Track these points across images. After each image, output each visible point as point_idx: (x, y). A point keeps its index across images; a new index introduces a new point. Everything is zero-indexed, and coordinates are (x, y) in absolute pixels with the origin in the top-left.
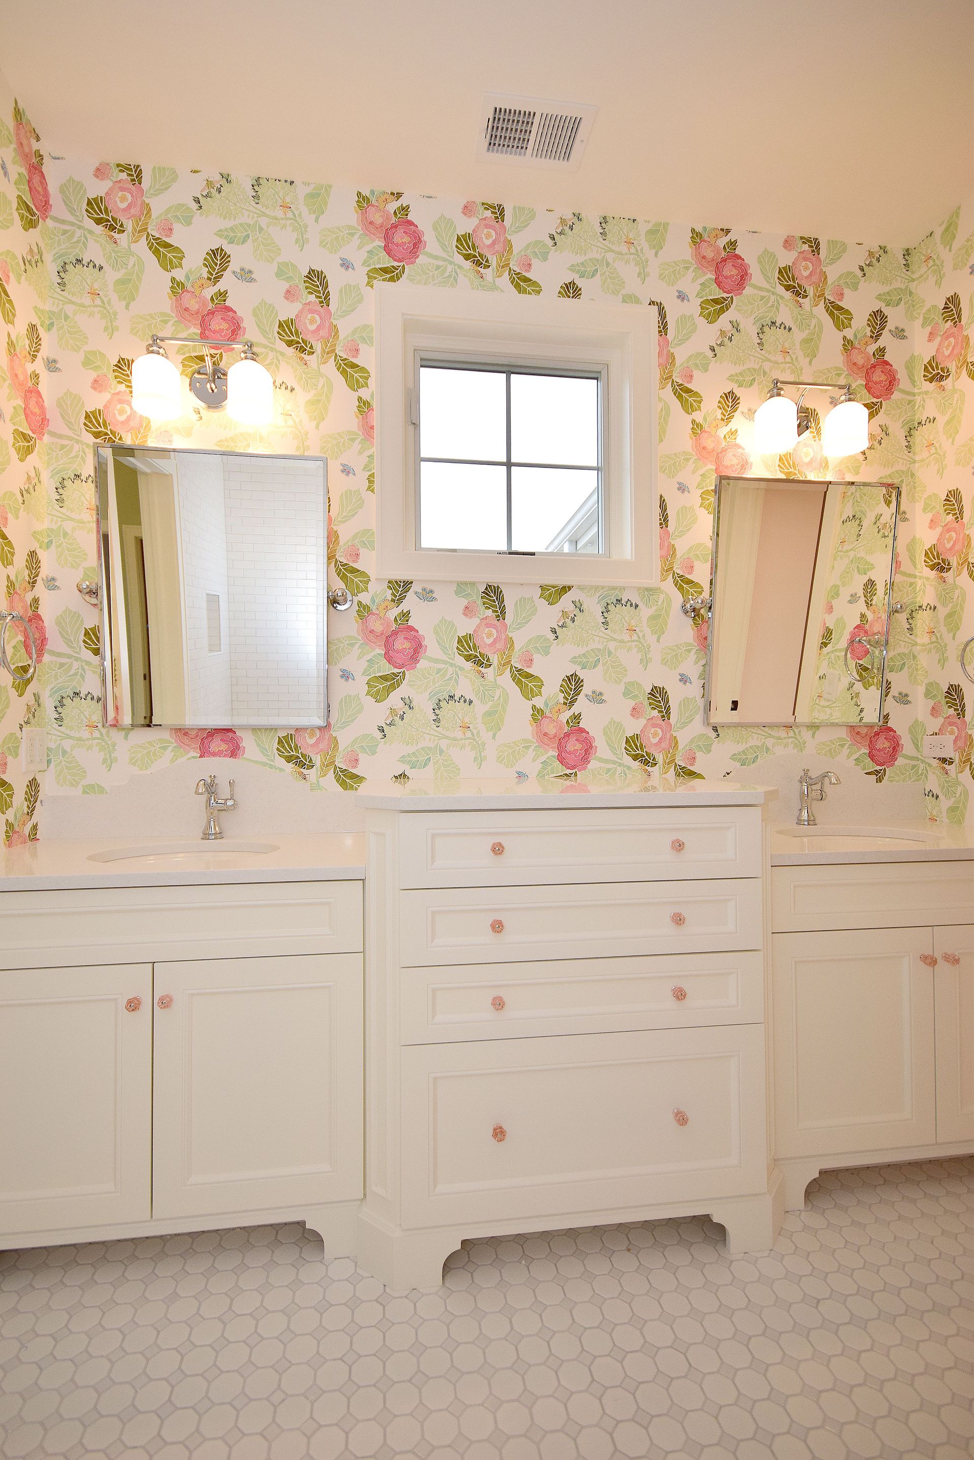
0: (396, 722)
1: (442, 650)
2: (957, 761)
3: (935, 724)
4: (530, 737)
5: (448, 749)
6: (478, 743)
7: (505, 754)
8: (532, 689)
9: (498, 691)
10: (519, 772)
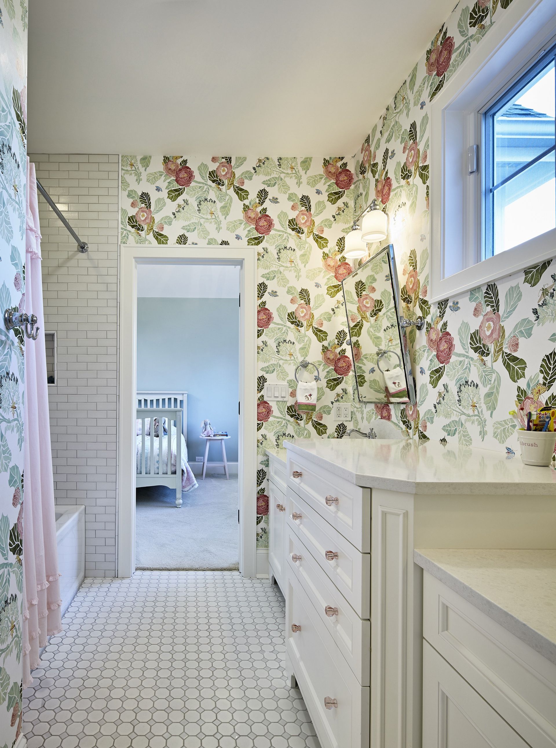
0: (441, 402)
1: (463, 345)
5: (465, 423)
6: (482, 420)
7: (499, 430)
8: (517, 372)
9: (494, 376)
10: (508, 449)
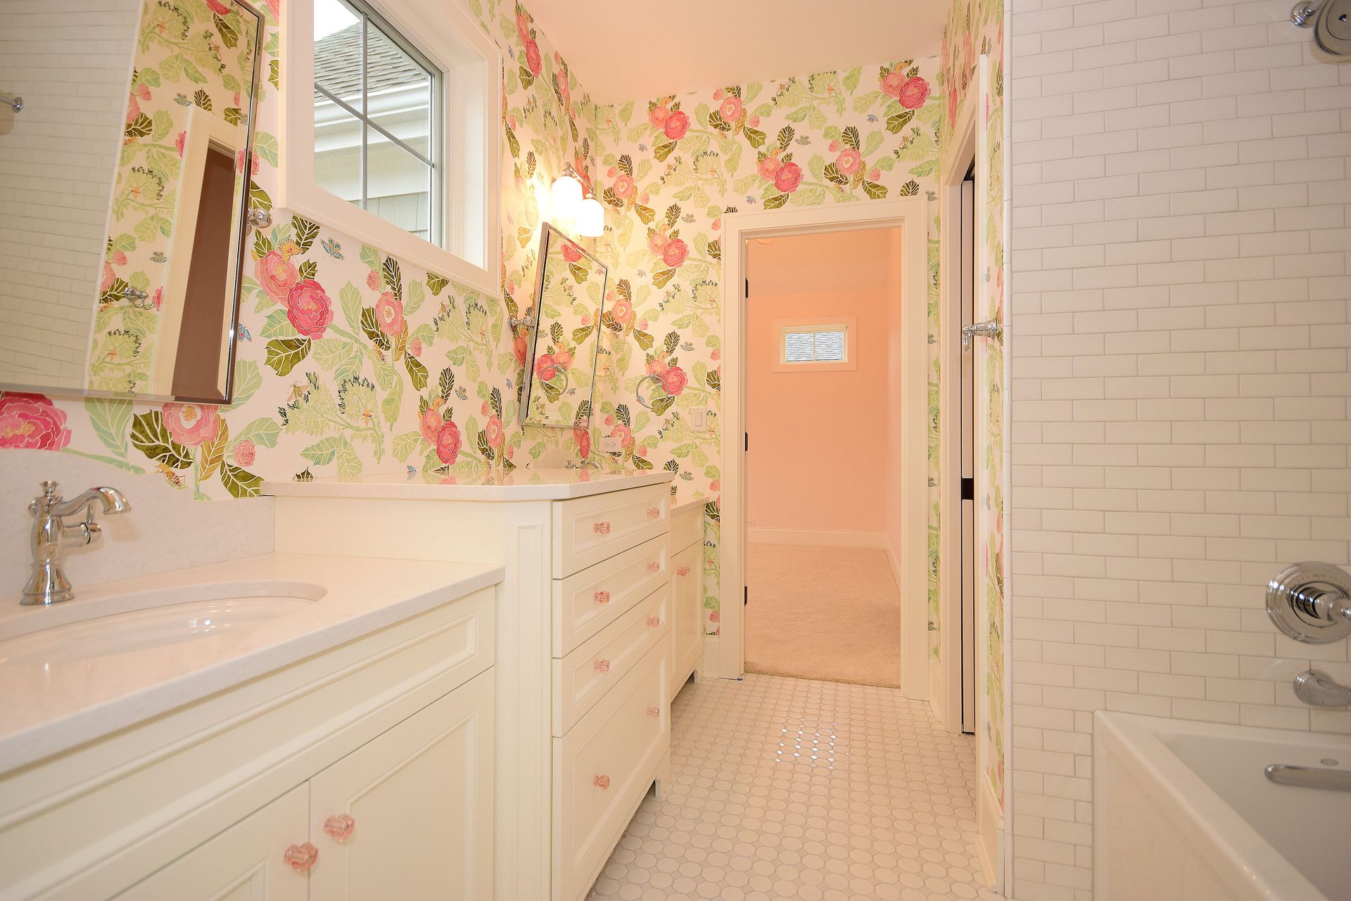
0: (300, 405)
1: (348, 321)
2: (624, 453)
3: (608, 430)
4: (418, 430)
5: (352, 440)
6: (378, 435)
7: (400, 447)
8: (420, 379)
9: (395, 378)
10: (409, 467)
